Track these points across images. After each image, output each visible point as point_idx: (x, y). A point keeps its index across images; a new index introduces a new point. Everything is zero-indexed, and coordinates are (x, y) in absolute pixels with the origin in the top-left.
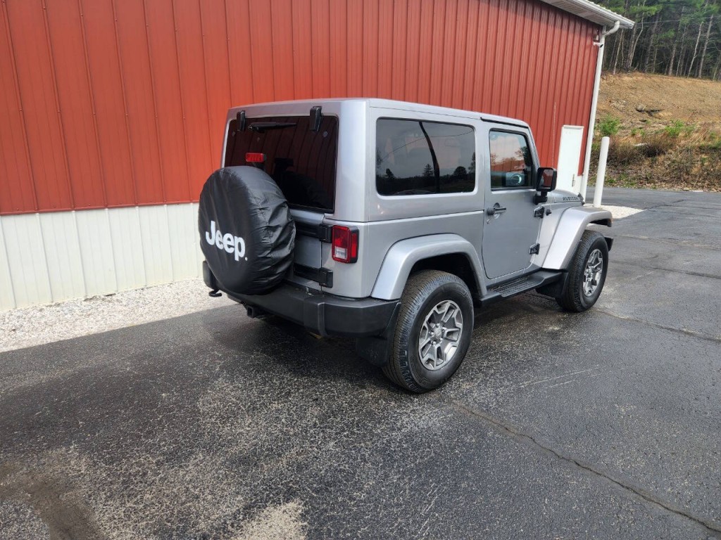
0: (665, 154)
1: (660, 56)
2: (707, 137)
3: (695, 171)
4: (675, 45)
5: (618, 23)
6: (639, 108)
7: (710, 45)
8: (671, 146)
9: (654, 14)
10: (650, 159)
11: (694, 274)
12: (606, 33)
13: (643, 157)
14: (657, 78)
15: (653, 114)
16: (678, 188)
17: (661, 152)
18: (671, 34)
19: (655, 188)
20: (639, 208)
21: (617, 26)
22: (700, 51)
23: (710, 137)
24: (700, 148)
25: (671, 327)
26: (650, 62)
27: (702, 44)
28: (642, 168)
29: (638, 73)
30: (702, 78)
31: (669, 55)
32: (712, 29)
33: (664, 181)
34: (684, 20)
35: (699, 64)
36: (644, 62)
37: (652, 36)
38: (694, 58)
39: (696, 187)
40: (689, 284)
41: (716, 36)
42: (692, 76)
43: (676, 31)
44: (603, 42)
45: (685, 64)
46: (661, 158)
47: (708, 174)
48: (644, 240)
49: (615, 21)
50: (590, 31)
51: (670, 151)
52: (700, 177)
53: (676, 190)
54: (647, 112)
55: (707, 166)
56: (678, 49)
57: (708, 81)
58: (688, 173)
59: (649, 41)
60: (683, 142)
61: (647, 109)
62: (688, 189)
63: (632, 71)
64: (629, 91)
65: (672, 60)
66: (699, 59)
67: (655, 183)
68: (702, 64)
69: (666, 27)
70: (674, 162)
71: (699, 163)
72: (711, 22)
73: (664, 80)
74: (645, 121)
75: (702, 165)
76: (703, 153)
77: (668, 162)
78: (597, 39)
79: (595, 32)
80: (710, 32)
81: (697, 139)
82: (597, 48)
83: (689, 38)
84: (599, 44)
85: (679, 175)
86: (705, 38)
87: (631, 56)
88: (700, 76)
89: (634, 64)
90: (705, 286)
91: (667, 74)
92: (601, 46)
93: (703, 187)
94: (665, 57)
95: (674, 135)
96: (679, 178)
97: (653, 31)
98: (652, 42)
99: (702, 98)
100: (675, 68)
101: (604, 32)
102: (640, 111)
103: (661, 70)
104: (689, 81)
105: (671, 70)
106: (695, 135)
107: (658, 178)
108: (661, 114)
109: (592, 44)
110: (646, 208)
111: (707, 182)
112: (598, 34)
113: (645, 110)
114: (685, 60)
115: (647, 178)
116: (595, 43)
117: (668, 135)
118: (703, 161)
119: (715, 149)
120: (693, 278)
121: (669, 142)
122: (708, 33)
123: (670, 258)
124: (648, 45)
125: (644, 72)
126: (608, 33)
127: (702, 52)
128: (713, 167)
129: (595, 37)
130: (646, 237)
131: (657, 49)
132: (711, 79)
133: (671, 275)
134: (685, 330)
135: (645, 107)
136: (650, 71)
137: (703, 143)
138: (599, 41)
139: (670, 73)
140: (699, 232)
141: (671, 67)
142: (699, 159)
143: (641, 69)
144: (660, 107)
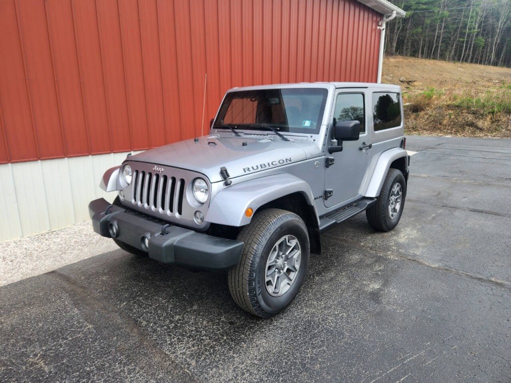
0: (424, 110)
1: (413, 45)
2: (452, 98)
3: (445, 122)
4: (422, 38)
5: (395, 12)
6: (401, 79)
7: (444, 38)
8: (428, 104)
9: (408, 17)
10: (415, 114)
11: (474, 211)
12: (386, 20)
13: (410, 113)
14: (412, 60)
15: (410, 83)
16: (434, 134)
17: (422, 109)
18: (420, 30)
19: (419, 135)
20: (414, 151)
21: (394, 15)
22: (437, 42)
23: (454, 99)
24: (448, 106)
25: (480, 276)
26: (407, 49)
27: (438, 37)
28: (410, 120)
29: (399, 56)
30: (440, 60)
31: (418, 44)
32: (445, 27)
33: (425, 129)
34: (428, 21)
35: (438, 50)
36: (403, 49)
37: (408, 31)
38: (434, 46)
39: (447, 133)
40: (476, 222)
41: (447, 32)
42: (434, 59)
43: (422, 28)
44: (384, 26)
45: (428, 50)
46: (422, 113)
47: (454, 124)
48: (424, 178)
49: (393, 11)
50: (375, 18)
51: (427, 108)
52: (449, 126)
53: (434, 135)
54: (406, 82)
55: (453, 119)
56: (424, 40)
57: (444, 62)
58: (440, 124)
59: (406, 34)
60: (436, 102)
61: (406, 80)
62: (441, 135)
63: (396, 55)
64: (394, 68)
65: (421, 48)
66: (437, 47)
67: (419, 131)
68: (439, 51)
69: (416, 25)
70: (430, 116)
71: (448, 116)
72: (443, 23)
73: (416, 61)
74: (408, 88)
75: (450, 118)
76: (449, 110)
77: (426, 117)
78: (380, 24)
79: (378, 20)
80: (444, 29)
81: (445, 100)
82: (380, 31)
83: (430, 33)
84: (382, 28)
85: (436, 125)
86: (440, 33)
87: (395, 45)
88: (438, 59)
89: (396, 51)
90: (489, 224)
91: (418, 57)
92: (383, 30)
93: (451, 133)
94: (416, 46)
95: (430, 97)
96: (435, 127)
97: (408, 28)
98: (407, 36)
99: (440, 73)
100: (422, 53)
101: (385, 19)
102: (402, 82)
103: (414, 54)
104: (432, 61)
105: (420, 54)
106: (444, 97)
107: (421, 128)
108: (415, 83)
109: (376, 28)
110: (418, 151)
111: (454, 130)
112: (380, 20)
113: (405, 81)
114: (429, 48)
115: (413, 127)
116: (378, 28)
117: (426, 97)
118: (450, 115)
119: (458, 106)
120: (477, 216)
121: (426, 102)
122: (442, 31)
123: (450, 195)
124: (405, 38)
125: (403, 56)
126: (388, 20)
127: (439, 42)
128: (457, 119)
129: (378, 22)
130: (426, 176)
131: (410, 40)
132: (445, 60)
133: (457, 213)
134: (493, 279)
135: (405, 79)
136: (406, 55)
137: (449, 103)
138: (381, 26)
139: (420, 56)
140: (462, 170)
141: (420, 52)
142: (447, 113)
143: (401, 54)
144: (415, 79)
